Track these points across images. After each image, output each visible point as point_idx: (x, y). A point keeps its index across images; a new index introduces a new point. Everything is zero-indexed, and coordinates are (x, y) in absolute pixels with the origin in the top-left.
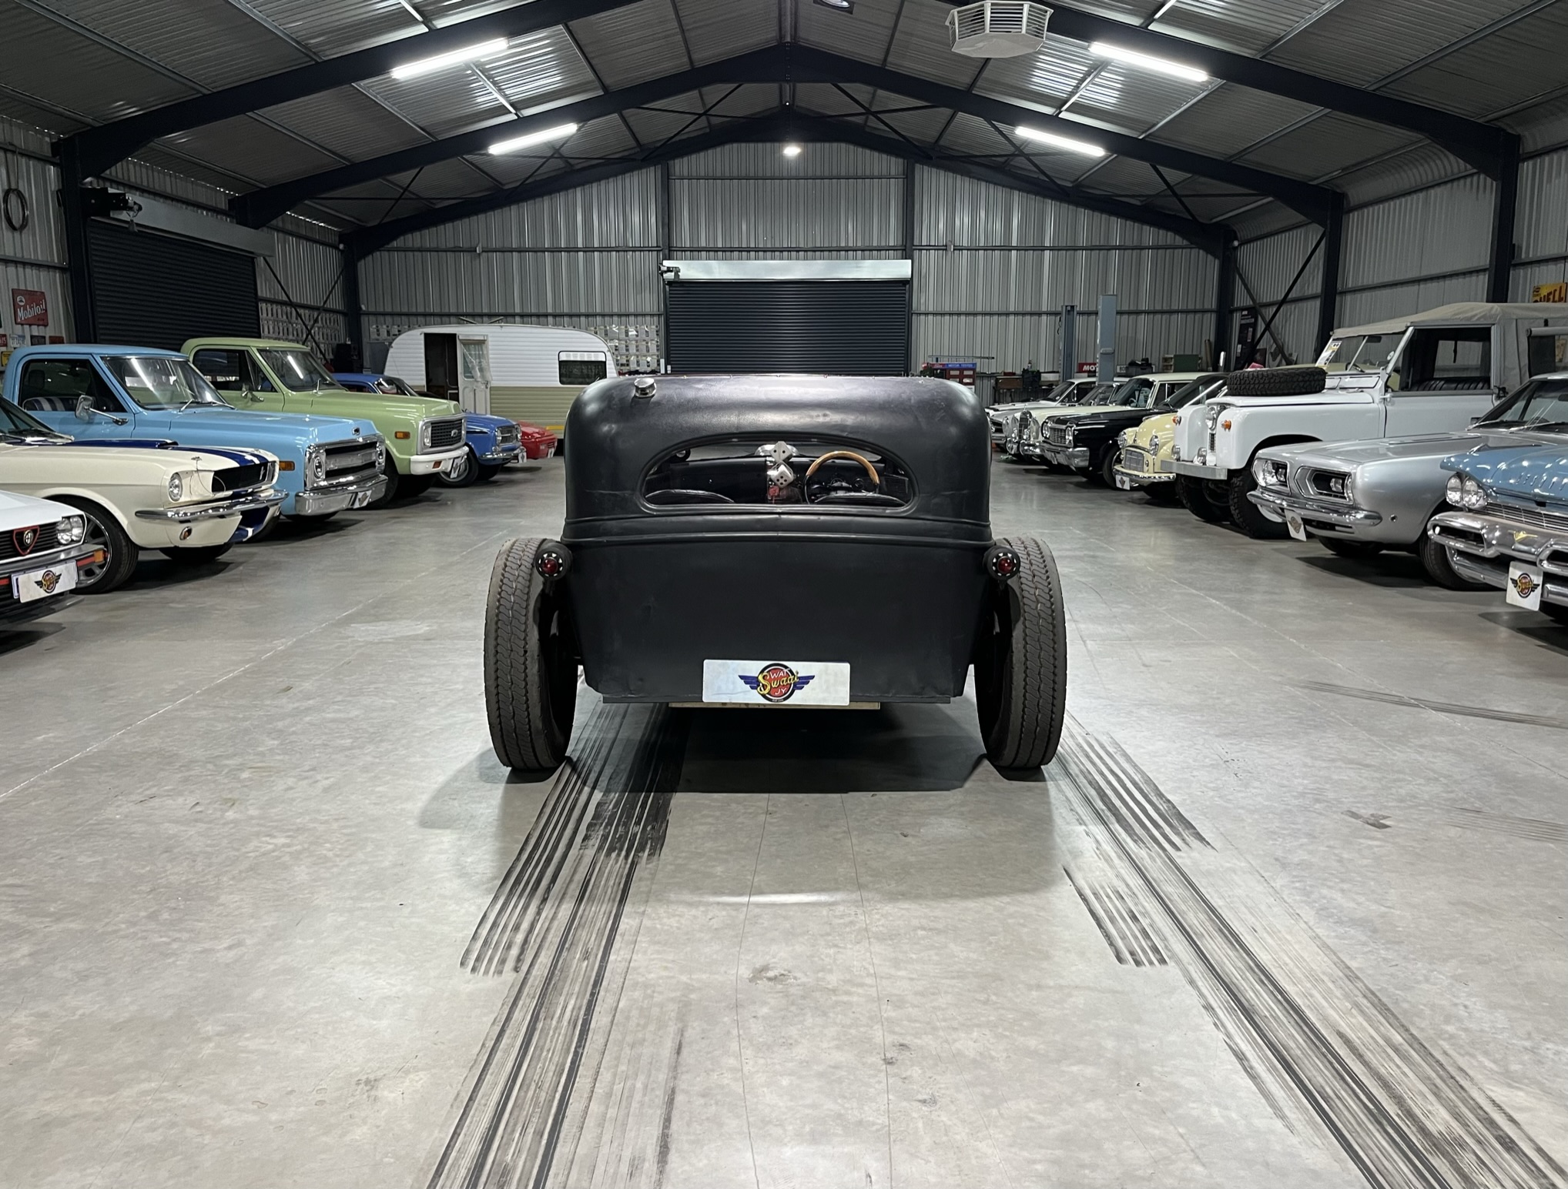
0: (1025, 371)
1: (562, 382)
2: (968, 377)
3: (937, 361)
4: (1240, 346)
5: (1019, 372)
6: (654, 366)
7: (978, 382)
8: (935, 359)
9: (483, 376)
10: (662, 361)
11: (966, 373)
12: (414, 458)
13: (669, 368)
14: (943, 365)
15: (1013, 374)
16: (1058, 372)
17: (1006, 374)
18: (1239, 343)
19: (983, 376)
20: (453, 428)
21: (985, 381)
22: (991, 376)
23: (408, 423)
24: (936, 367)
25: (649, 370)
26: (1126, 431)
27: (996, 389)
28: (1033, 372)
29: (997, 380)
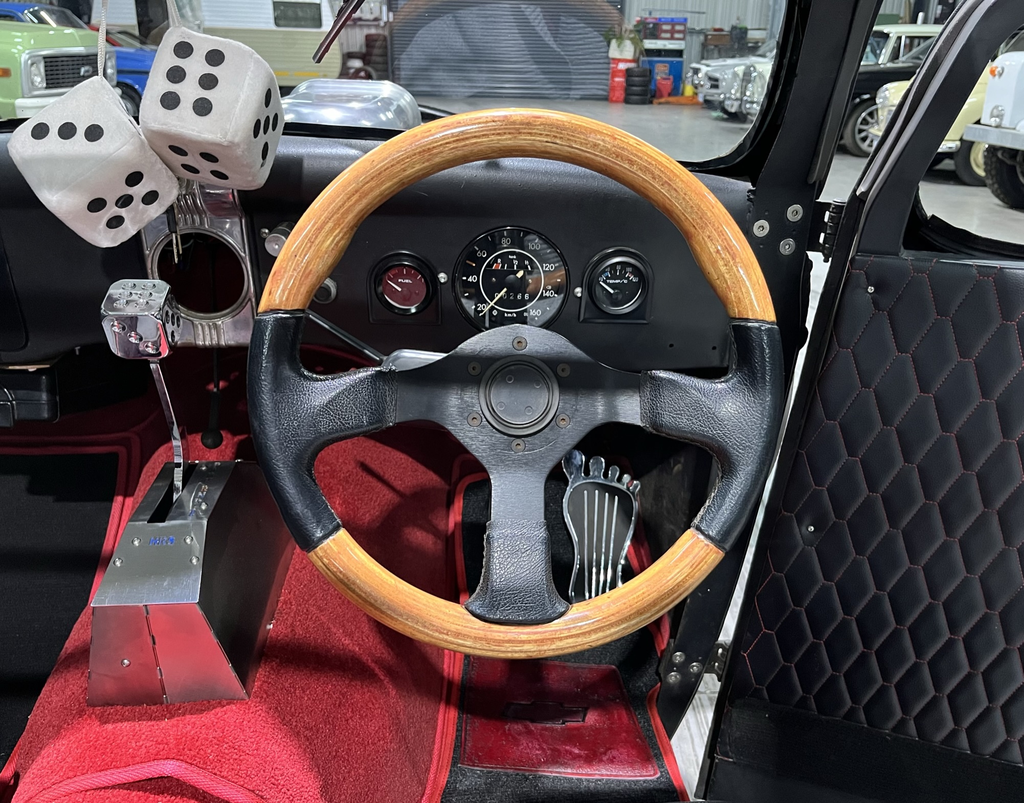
0: (734, 28)
1: (277, 24)
2: (679, 32)
3: (650, 13)
4: (940, 7)
5: (727, 28)
6: (376, 14)
7: (688, 38)
8: (648, 13)
9: (194, 16)
10: (385, 8)
11: (678, 28)
12: (19, 102)
13: (391, 15)
14: (656, 19)
15: (721, 30)
16: (765, 29)
17: (716, 30)
18: (939, 3)
19: (693, 32)
20: (83, 65)
21: (695, 37)
22: (700, 32)
23: (12, 58)
24: (649, 20)
25: (371, 17)
26: (885, 86)
27: (704, 46)
28: (741, 29)
29: (706, 36)
